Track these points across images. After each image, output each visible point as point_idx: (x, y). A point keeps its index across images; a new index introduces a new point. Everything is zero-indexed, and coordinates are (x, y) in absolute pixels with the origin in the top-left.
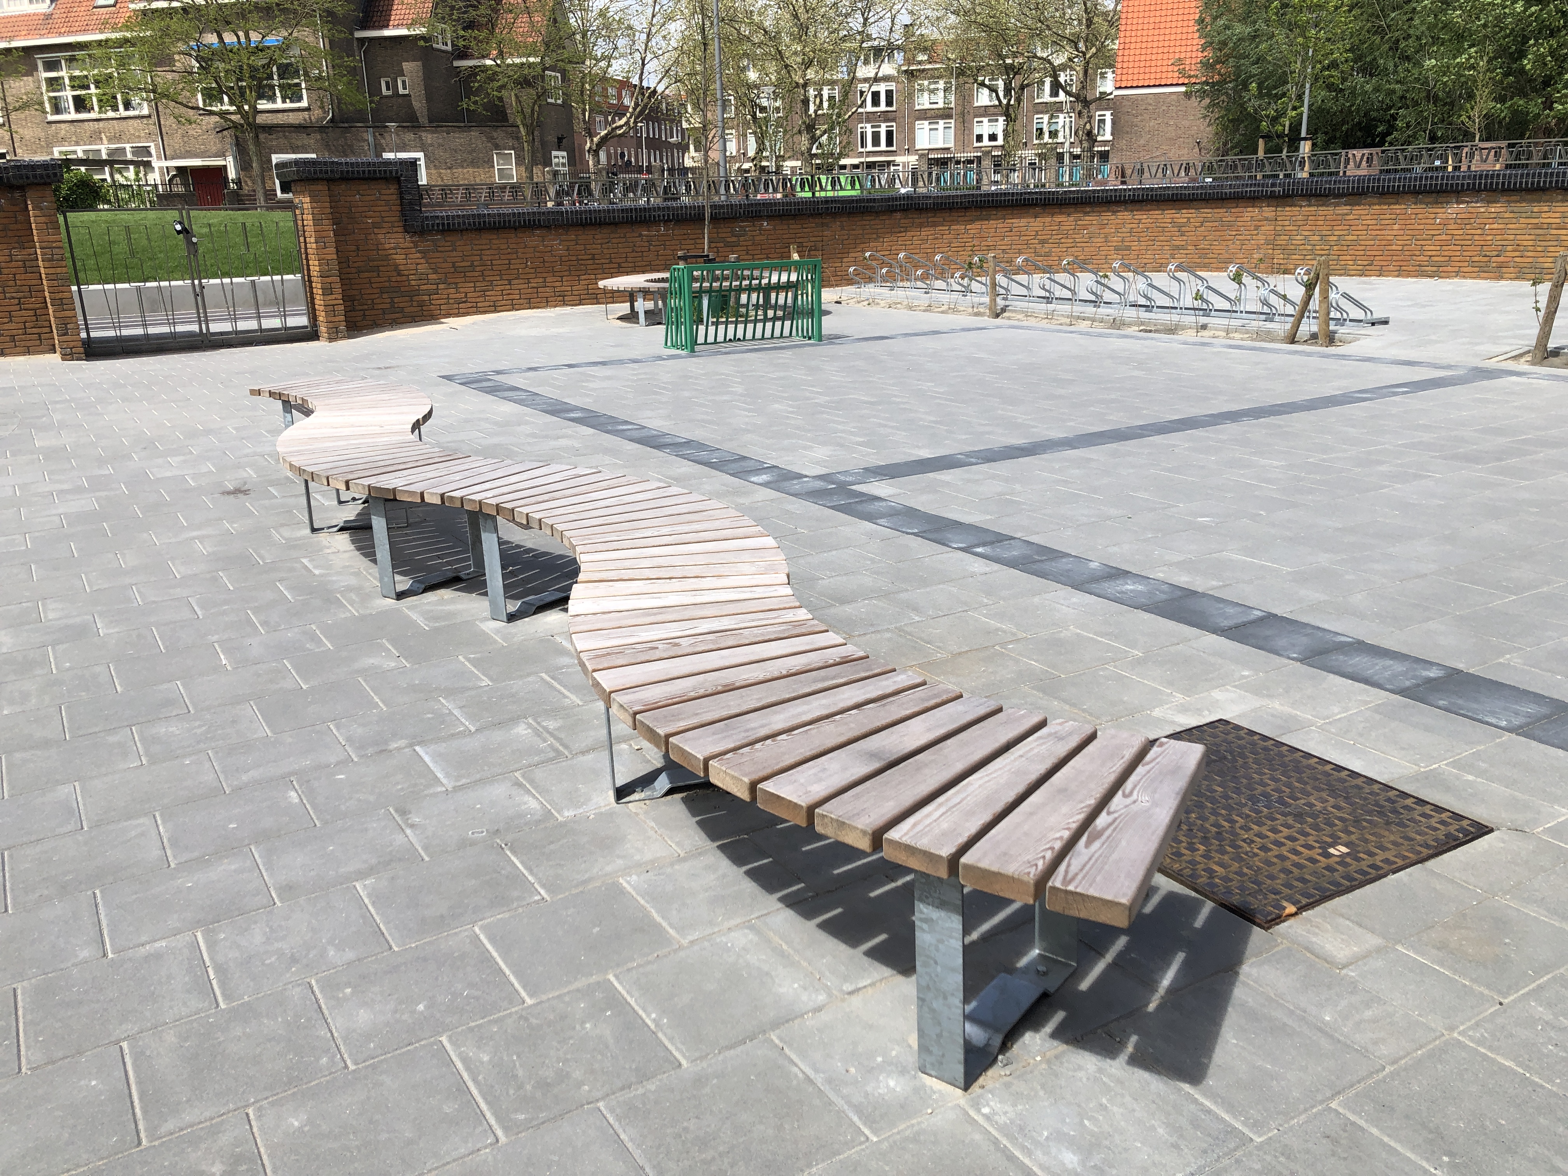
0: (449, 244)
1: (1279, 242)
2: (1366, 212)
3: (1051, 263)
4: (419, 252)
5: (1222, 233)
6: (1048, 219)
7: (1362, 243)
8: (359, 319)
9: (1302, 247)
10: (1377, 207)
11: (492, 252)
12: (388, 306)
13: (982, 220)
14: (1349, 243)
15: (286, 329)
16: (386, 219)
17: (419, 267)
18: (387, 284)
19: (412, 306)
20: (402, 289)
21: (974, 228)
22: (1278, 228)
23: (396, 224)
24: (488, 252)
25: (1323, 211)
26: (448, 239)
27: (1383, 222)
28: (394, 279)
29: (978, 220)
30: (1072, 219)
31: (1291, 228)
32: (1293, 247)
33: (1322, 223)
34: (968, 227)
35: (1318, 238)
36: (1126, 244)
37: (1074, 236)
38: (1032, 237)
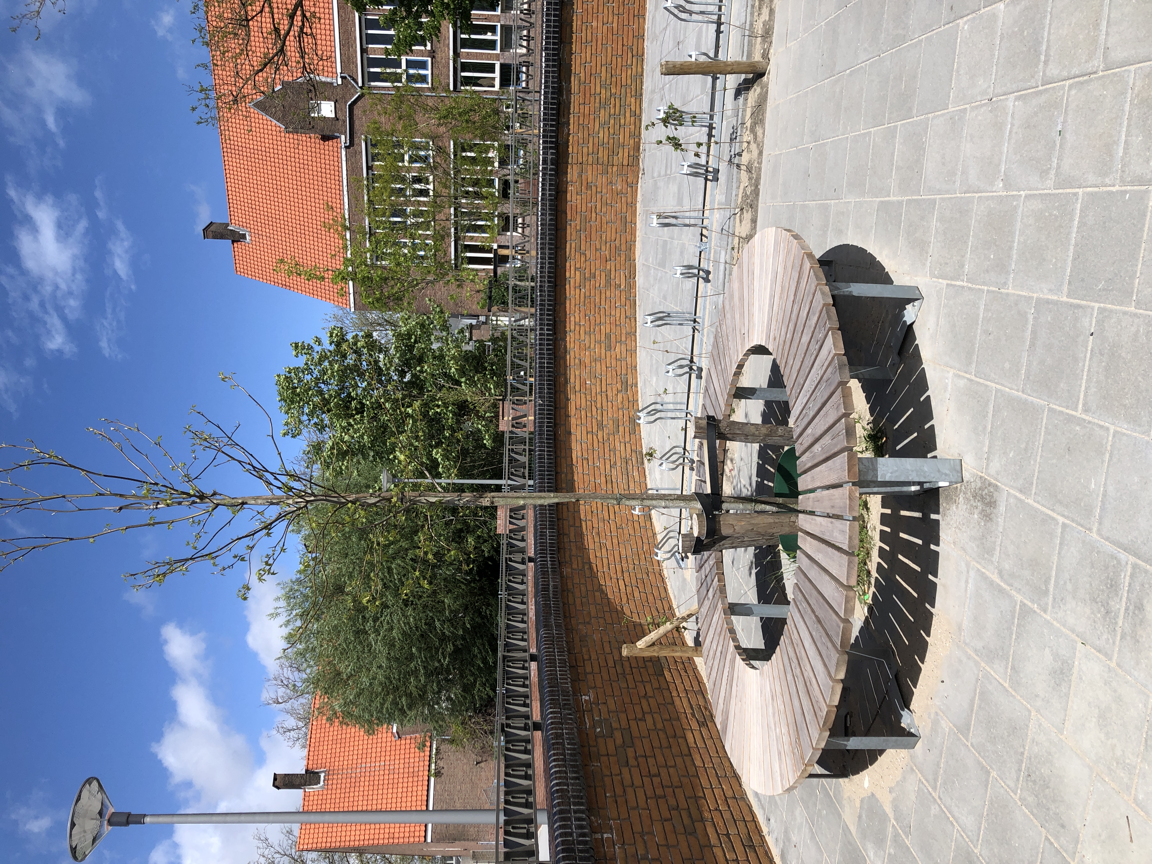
1: (606, 158)
2: (578, 57)
5: (594, 230)
7: (609, 59)
9: (611, 131)
10: (574, 46)
14: (609, 75)
22: (590, 162)
25: (574, 108)
27: (589, 38)
31: (591, 145)
32: (611, 141)
33: (587, 109)
35: (602, 111)
36: (603, 338)
37: (593, 394)
38: (595, 437)
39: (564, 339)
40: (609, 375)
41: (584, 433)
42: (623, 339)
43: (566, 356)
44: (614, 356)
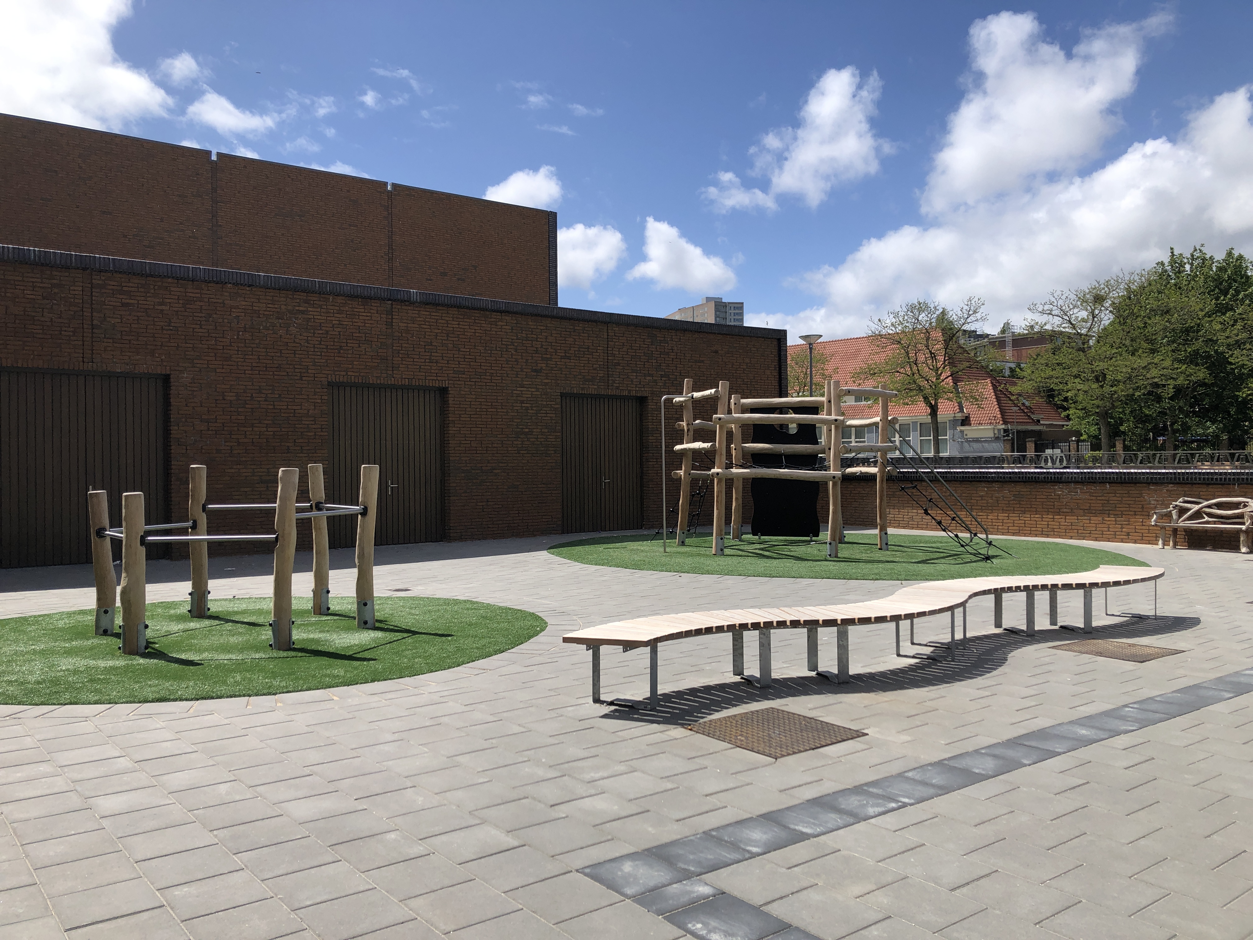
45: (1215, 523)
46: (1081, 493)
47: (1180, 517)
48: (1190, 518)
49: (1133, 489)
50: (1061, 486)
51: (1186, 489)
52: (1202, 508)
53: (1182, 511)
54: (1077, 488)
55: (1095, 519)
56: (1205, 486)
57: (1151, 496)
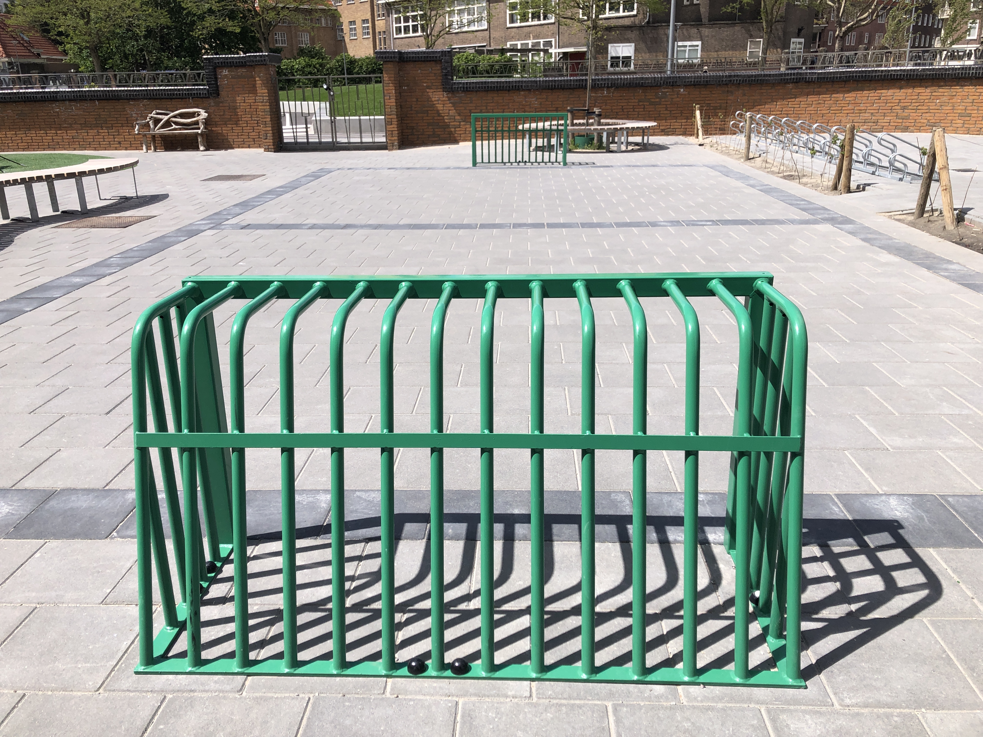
0: (468, 99)
3: (908, 124)
4: (451, 103)
6: (910, 91)
8: (415, 139)
11: (493, 104)
12: (432, 133)
13: (858, 90)
15: (374, 143)
16: (434, 84)
17: (450, 112)
18: (432, 121)
19: (445, 134)
20: (440, 124)
21: (850, 96)
23: (440, 87)
24: (491, 104)
26: (468, 96)
28: (436, 118)
29: (854, 90)
30: (928, 90)
34: (846, 95)
36: (968, 112)
37: (928, 104)
38: (896, 104)
39: (971, 85)
40: (942, 115)
41: (900, 98)
42: (966, 126)
43: (959, 86)
44: (954, 118)
45: (180, 129)
46: (76, 109)
47: (155, 126)
48: (163, 127)
49: (117, 104)
50: (57, 103)
51: (156, 103)
52: (170, 118)
53: (157, 121)
54: (71, 105)
55: (93, 132)
56: (170, 100)
57: (132, 110)
